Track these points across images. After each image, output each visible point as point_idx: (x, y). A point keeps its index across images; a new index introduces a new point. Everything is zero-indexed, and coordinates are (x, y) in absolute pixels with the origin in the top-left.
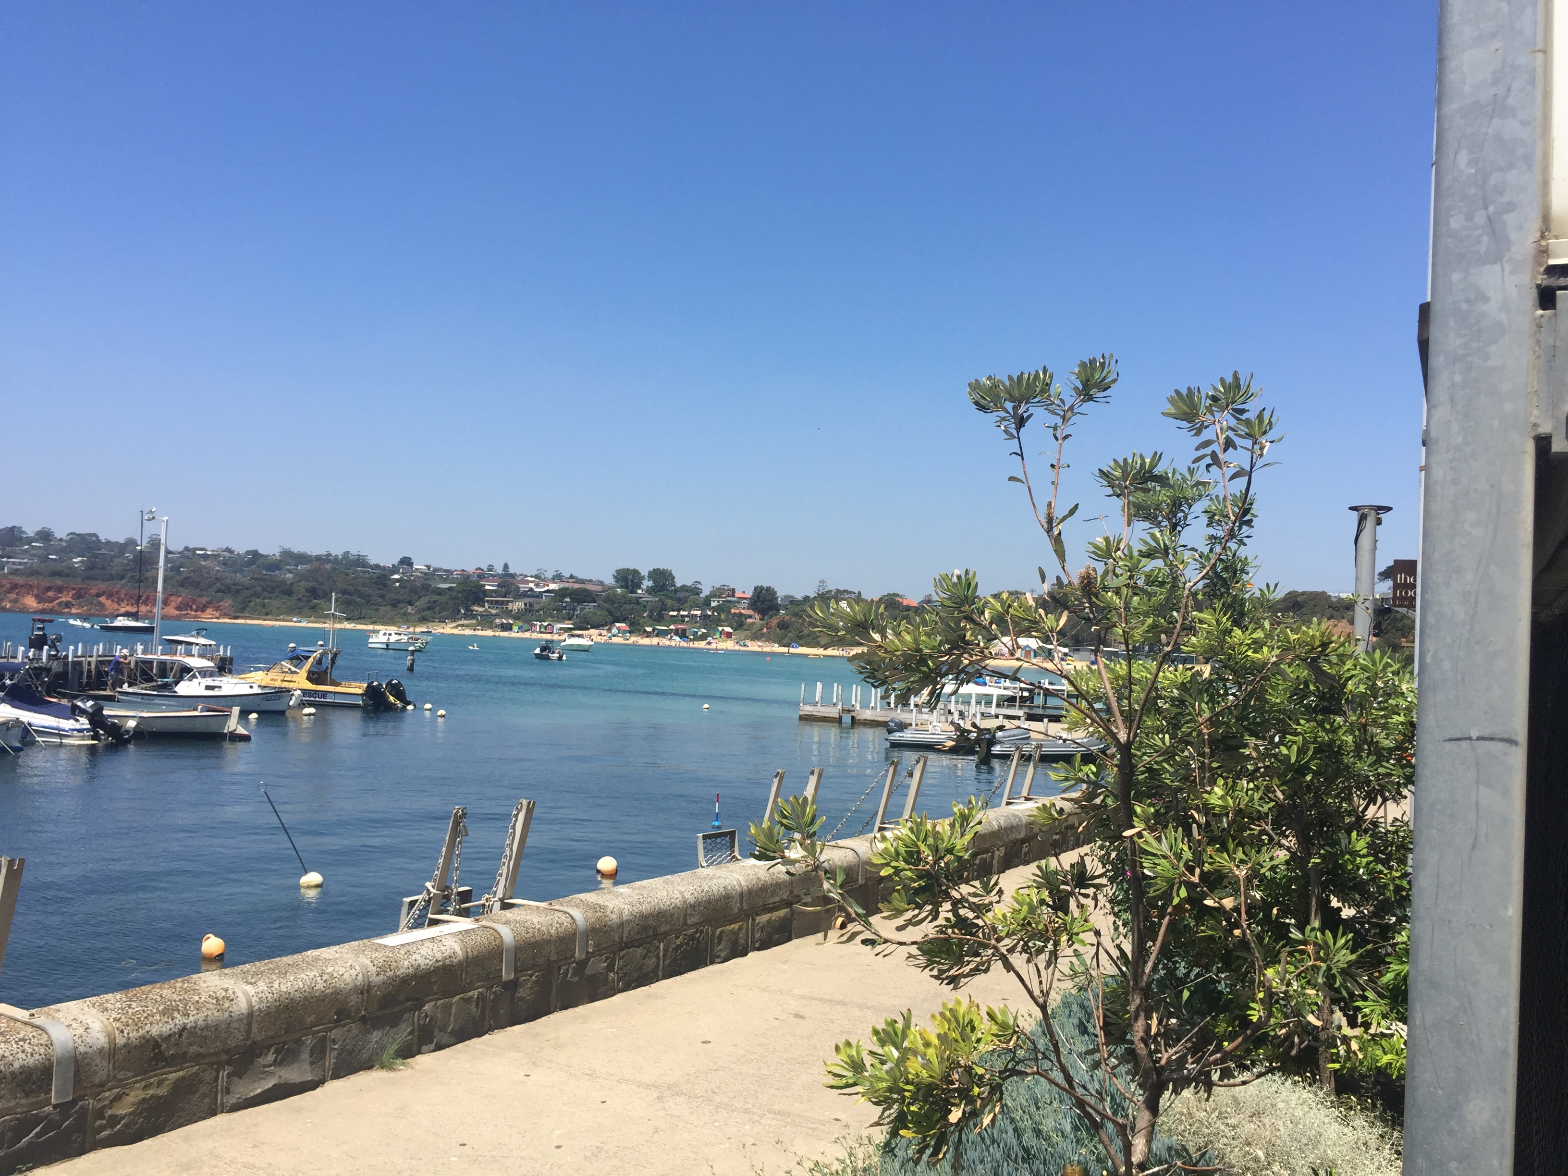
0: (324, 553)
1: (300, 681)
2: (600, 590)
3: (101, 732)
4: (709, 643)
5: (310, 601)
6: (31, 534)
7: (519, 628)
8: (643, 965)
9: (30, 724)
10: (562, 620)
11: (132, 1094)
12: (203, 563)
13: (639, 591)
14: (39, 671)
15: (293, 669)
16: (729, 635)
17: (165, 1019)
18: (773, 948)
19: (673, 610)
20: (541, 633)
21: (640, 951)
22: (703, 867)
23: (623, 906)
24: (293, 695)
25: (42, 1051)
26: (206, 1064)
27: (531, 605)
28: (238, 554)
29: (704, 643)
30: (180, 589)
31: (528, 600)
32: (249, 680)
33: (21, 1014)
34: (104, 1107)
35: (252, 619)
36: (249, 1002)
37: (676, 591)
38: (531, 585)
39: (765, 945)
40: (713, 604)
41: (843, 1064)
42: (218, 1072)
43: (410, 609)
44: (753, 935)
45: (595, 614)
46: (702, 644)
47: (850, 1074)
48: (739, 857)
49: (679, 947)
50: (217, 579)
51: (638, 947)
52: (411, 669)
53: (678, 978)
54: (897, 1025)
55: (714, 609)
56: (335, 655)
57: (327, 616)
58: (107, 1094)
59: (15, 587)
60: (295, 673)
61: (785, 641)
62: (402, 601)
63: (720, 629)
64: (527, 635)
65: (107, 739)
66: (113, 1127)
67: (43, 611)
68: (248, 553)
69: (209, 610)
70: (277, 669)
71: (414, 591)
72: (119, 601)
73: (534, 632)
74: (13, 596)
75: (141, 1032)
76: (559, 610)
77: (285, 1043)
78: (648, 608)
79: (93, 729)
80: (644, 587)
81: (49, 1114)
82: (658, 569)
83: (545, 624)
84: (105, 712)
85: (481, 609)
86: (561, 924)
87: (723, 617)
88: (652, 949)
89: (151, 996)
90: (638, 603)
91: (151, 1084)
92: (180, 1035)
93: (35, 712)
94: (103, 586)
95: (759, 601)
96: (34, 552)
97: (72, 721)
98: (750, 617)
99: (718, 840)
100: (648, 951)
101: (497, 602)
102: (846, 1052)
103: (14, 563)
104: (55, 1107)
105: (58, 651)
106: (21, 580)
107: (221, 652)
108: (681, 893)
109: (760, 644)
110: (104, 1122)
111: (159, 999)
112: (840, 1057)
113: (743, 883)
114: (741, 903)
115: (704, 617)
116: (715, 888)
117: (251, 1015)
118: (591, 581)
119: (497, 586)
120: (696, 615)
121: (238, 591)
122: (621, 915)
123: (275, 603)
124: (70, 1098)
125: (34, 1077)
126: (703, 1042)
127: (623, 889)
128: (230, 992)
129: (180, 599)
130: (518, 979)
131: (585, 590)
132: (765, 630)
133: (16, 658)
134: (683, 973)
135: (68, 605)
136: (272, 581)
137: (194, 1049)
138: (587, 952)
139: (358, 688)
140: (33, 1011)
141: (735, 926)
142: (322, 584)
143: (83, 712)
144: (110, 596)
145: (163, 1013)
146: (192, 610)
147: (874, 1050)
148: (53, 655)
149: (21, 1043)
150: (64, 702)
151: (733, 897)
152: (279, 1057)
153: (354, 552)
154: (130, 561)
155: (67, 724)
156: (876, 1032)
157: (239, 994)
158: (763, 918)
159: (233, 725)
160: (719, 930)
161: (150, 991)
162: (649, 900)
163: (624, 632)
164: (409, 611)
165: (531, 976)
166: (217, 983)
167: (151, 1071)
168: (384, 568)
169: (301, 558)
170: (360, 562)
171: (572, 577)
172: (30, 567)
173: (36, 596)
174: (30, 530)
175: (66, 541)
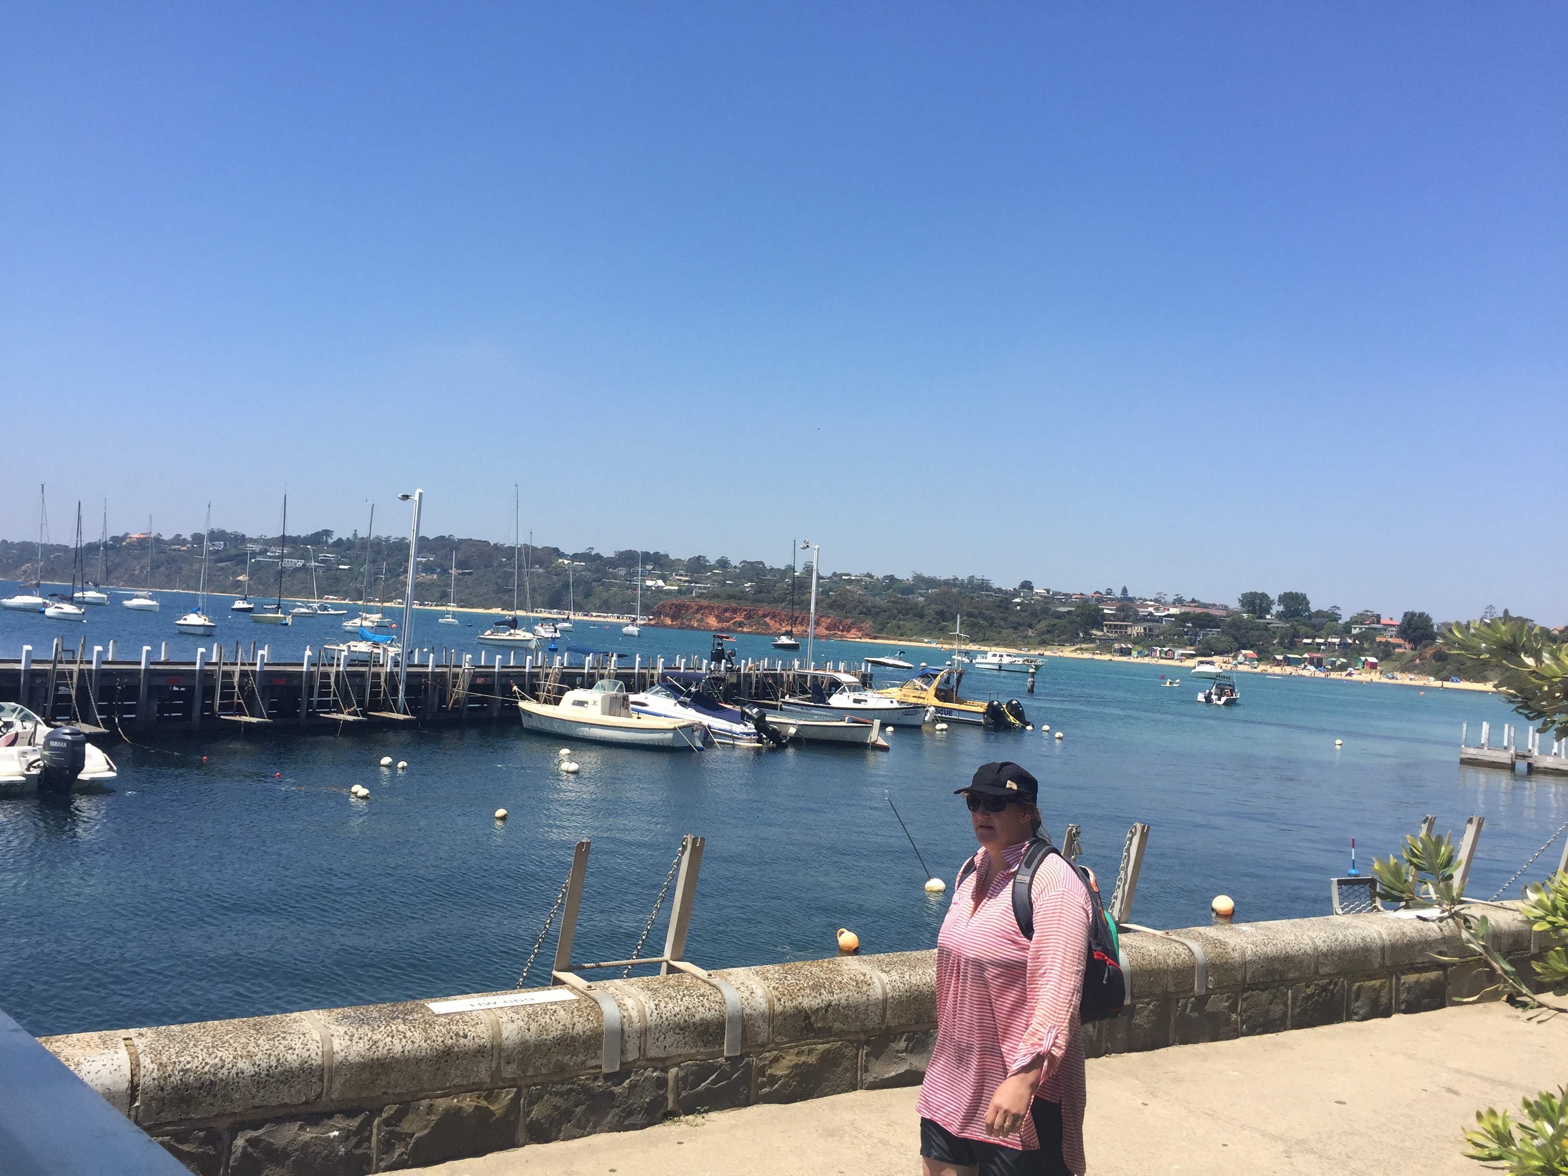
0: (952, 578)
1: (930, 700)
2: (1224, 615)
3: (764, 736)
4: (1350, 674)
5: (939, 623)
6: (713, 563)
7: (1139, 653)
8: (1268, 1011)
9: (709, 727)
10: (1183, 645)
11: (788, 1058)
12: (848, 587)
13: (1268, 617)
14: (719, 680)
15: (924, 687)
16: (1373, 666)
17: (814, 994)
18: (1422, 1013)
19: (1307, 638)
20: (1162, 658)
21: (1265, 996)
22: (1337, 914)
23: (1245, 945)
24: (927, 711)
25: (717, 1007)
26: (848, 1041)
27: (1150, 630)
28: (878, 579)
29: (1344, 673)
30: (829, 611)
31: (1147, 624)
32: (889, 696)
33: (701, 973)
34: (765, 1066)
35: (889, 639)
36: (884, 988)
37: (1310, 616)
38: (1151, 609)
39: (1412, 1008)
40: (1355, 632)
41: (1485, 1133)
42: (857, 1049)
43: (1030, 633)
44: (1397, 994)
45: (1218, 640)
46: (1342, 675)
47: (1495, 1146)
48: (1381, 908)
49: (1309, 997)
50: (860, 602)
51: (1263, 990)
52: (1031, 691)
53: (1309, 1030)
54: (1553, 1100)
55: (1356, 637)
56: (961, 675)
57: (953, 638)
58: (768, 1054)
59: (701, 608)
60: (925, 690)
61: (1444, 673)
62: (1023, 624)
63: (1363, 659)
64: (1147, 660)
65: (768, 743)
66: (772, 1086)
67: (722, 630)
68: (886, 577)
69: (853, 631)
70: (909, 686)
71: (1034, 614)
72: (781, 621)
73: (1153, 657)
74: (699, 616)
75: (795, 1003)
76: (1179, 635)
77: (915, 1033)
78: (1278, 634)
79: (758, 734)
80: (1274, 612)
81: (722, 1065)
82: (1291, 593)
83: (1166, 649)
84: (767, 719)
85: (1099, 633)
86: (1179, 955)
87: (1366, 646)
88: (1279, 995)
89: (802, 971)
90: (1267, 629)
91: (803, 1051)
92: (827, 1011)
93: (714, 716)
94: (768, 608)
95: (1409, 628)
96: (715, 578)
97: (742, 726)
98: (1399, 646)
99: (1356, 887)
100: (1275, 996)
101: (1116, 626)
102: (1490, 1122)
103: (700, 588)
104: (727, 1059)
105: (732, 664)
106: (704, 602)
107: (863, 669)
108: (1312, 939)
109: (1412, 677)
110: (765, 1079)
111: (809, 975)
112: (1482, 1125)
113: (1385, 937)
114: (1383, 958)
115: (1343, 645)
116: (1351, 938)
117: (885, 1001)
118: (1214, 605)
119: (1116, 610)
120: (1334, 644)
121: (877, 613)
122: (1243, 954)
123: (908, 624)
124: (739, 1054)
125: (711, 1030)
126: (1337, 1102)
127: (1245, 927)
128: (868, 977)
129: (829, 620)
130: (1134, 1006)
131: (1208, 615)
132: (1418, 661)
133: (701, 669)
134: (1315, 1026)
135: (741, 624)
136: (906, 604)
137: (837, 1025)
138: (1207, 988)
139: (980, 707)
140: (711, 972)
141: (1376, 983)
142: (949, 607)
143: (750, 718)
144: (773, 617)
145: (813, 988)
146: (839, 630)
147: (1525, 1124)
148: (729, 668)
149: (701, 998)
150: (738, 709)
151: (1373, 950)
152: (911, 1045)
153: (978, 576)
154: (788, 585)
155: (738, 728)
156: (1527, 1104)
157: (875, 980)
158: (1410, 978)
159: (875, 736)
160: (1357, 984)
161: (802, 967)
162: (1275, 942)
163: (1252, 660)
164: (1030, 634)
165: (1148, 1004)
166: (857, 967)
167: (803, 1039)
168: (1006, 592)
169: (931, 583)
170: (984, 586)
171: (1193, 601)
172: (713, 591)
173: (717, 617)
174: (712, 559)
175: (739, 568)
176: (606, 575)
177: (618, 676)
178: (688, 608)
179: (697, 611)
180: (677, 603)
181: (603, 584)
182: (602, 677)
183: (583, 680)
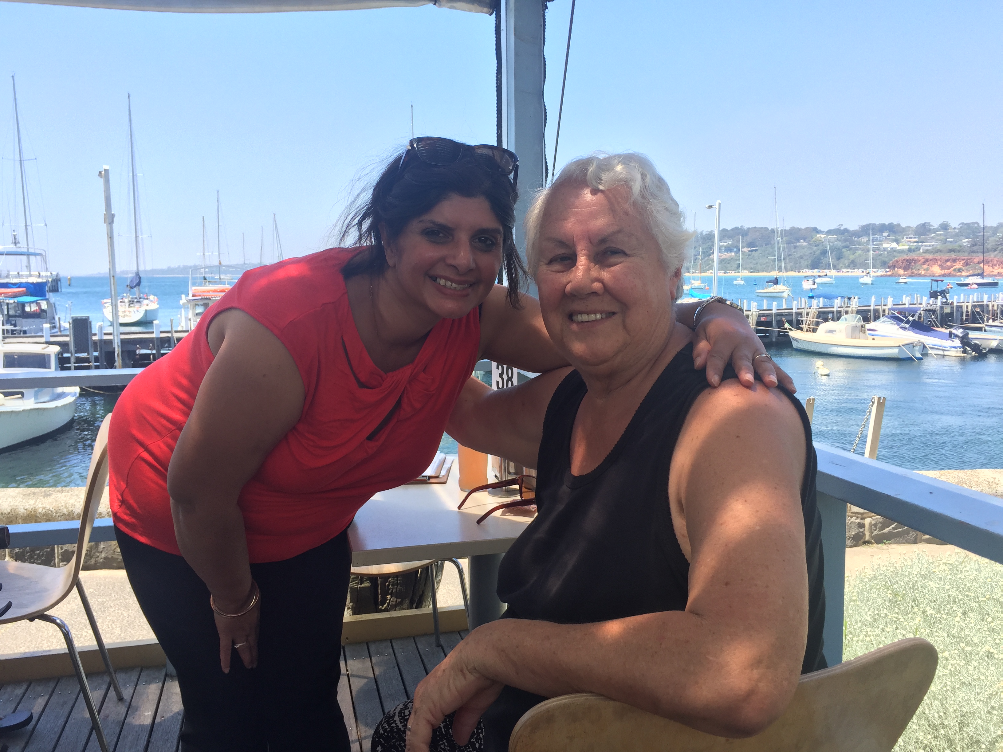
3: (968, 349)
6: (936, 227)
9: (926, 344)
59: (927, 260)
65: (972, 353)
72: (993, 266)
74: (925, 266)
79: (963, 347)
93: (930, 337)
96: (938, 237)
97: (950, 341)
103: (926, 246)
105: (947, 299)
106: (930, 256)
128: (997, 480)
133: (921, 304)
135: (960, 270)
143: (956, 336)
148: (944, 302)
150: (947, 331)
154: (1000, 238)
155: (947, 343)
172: (936, 248)
173: (940, 266)
174: (935, 224)
175: (958, 229)
176: (853, 243)
177: (858, 312)
178: (916, 261)
179: (924, 263)
180: (908, 258)
181: (851, 249)
182: (847, 313)
183: (833, 315)
